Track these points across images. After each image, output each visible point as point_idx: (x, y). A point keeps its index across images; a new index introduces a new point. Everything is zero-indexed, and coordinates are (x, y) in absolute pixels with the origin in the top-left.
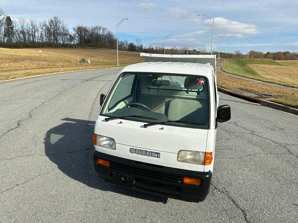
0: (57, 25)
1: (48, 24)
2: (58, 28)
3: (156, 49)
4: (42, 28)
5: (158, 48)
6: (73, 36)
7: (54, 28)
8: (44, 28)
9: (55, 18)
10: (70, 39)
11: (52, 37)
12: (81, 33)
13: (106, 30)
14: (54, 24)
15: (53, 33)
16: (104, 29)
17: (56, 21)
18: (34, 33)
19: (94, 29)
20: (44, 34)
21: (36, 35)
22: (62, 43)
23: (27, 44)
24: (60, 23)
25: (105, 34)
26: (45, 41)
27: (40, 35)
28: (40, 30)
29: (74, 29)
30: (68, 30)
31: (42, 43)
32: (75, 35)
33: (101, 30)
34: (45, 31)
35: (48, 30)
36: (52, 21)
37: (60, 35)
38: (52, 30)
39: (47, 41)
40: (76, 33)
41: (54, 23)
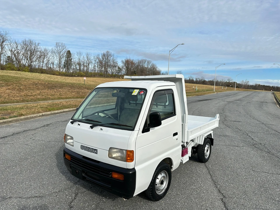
0: (109, 58)
1: (100, 57)
2: (109, 61)
3: (196, 80)
4: (95, 61)
5: (198, 80)
6: (121, 68)
7: (106, 61)
8: (97, 61)
9: (108, 52)
10: (118, 71)
11: (104, 69)
12: (128, 65)
13: (150, 63)
14: (106, 58)
15: (104, 65)
16: (148, 62)
17: (108, 55)
18: (89, 64)
19: (140, 62)
20: (96, 66)
21: (90, 66)
22: (111, 74)
23: (81, 74)
24: (111, 56)
25: (150, 67)
26: (96, 72)
27: (93, 67)
28: (94, 62)
29: (122, 62)
30: (117, 62)
31: (94, 73)
32: (123, 67)
33: (146, 63)
34: (98, 63)
35: (101, 62)
36: (104, 55)
37: (110, 67)
38: (104, 62)
39: (99, 72)
40: (124, 65)
41: (106, 56)
